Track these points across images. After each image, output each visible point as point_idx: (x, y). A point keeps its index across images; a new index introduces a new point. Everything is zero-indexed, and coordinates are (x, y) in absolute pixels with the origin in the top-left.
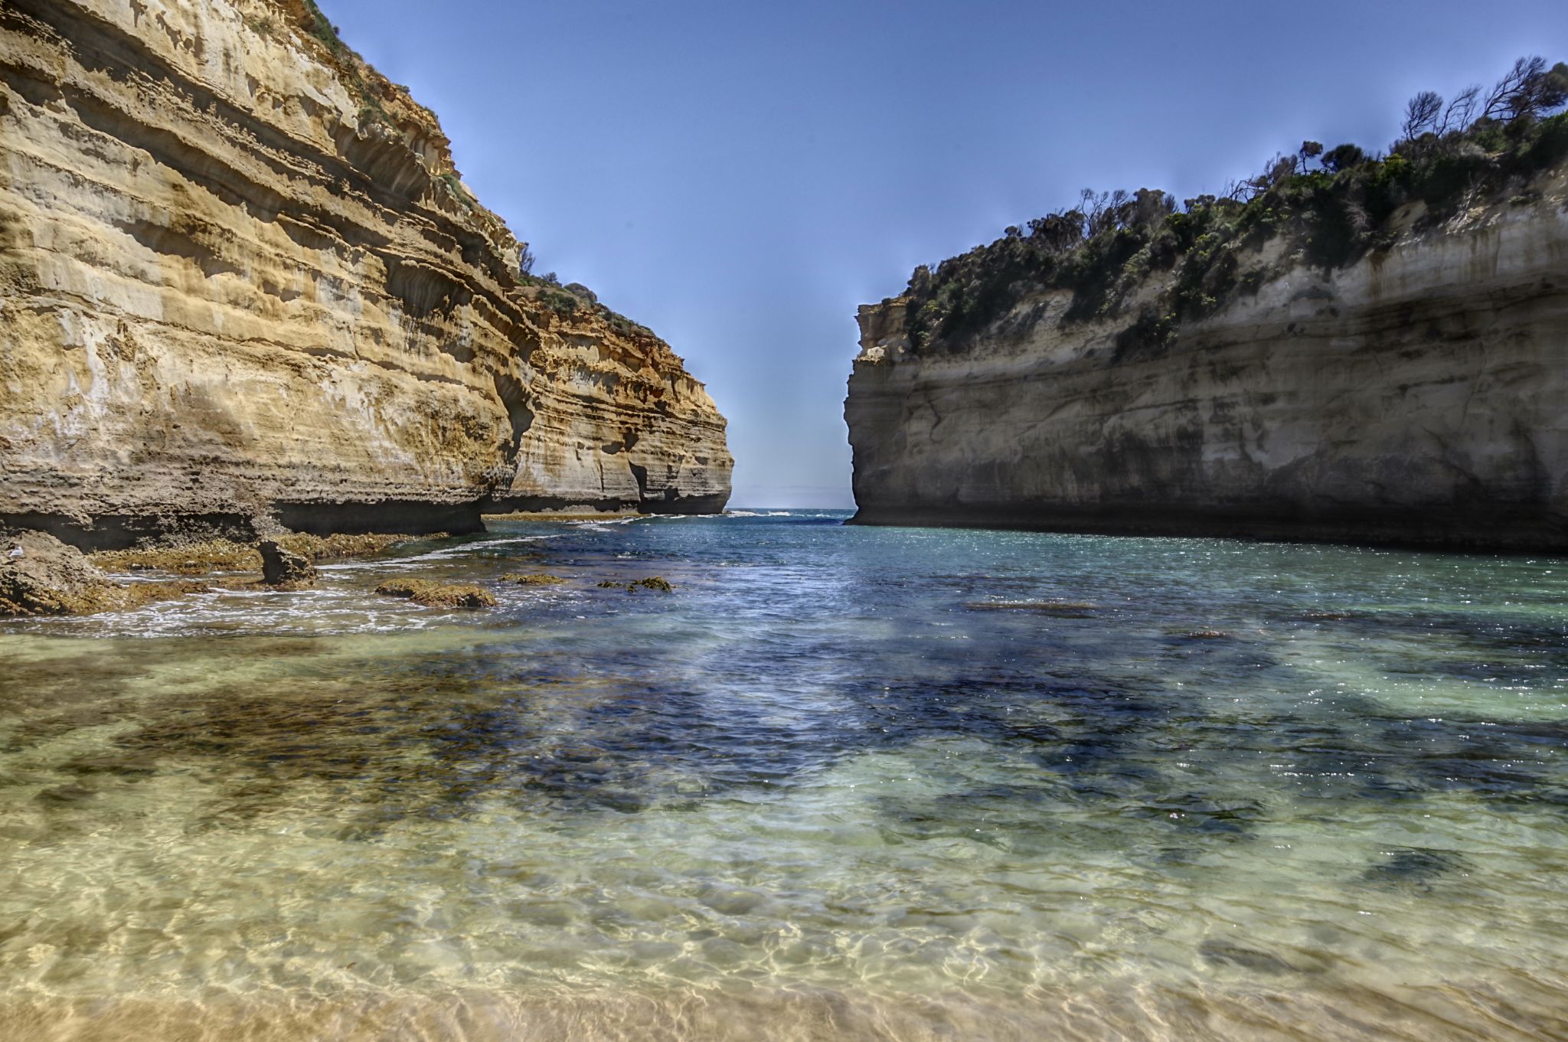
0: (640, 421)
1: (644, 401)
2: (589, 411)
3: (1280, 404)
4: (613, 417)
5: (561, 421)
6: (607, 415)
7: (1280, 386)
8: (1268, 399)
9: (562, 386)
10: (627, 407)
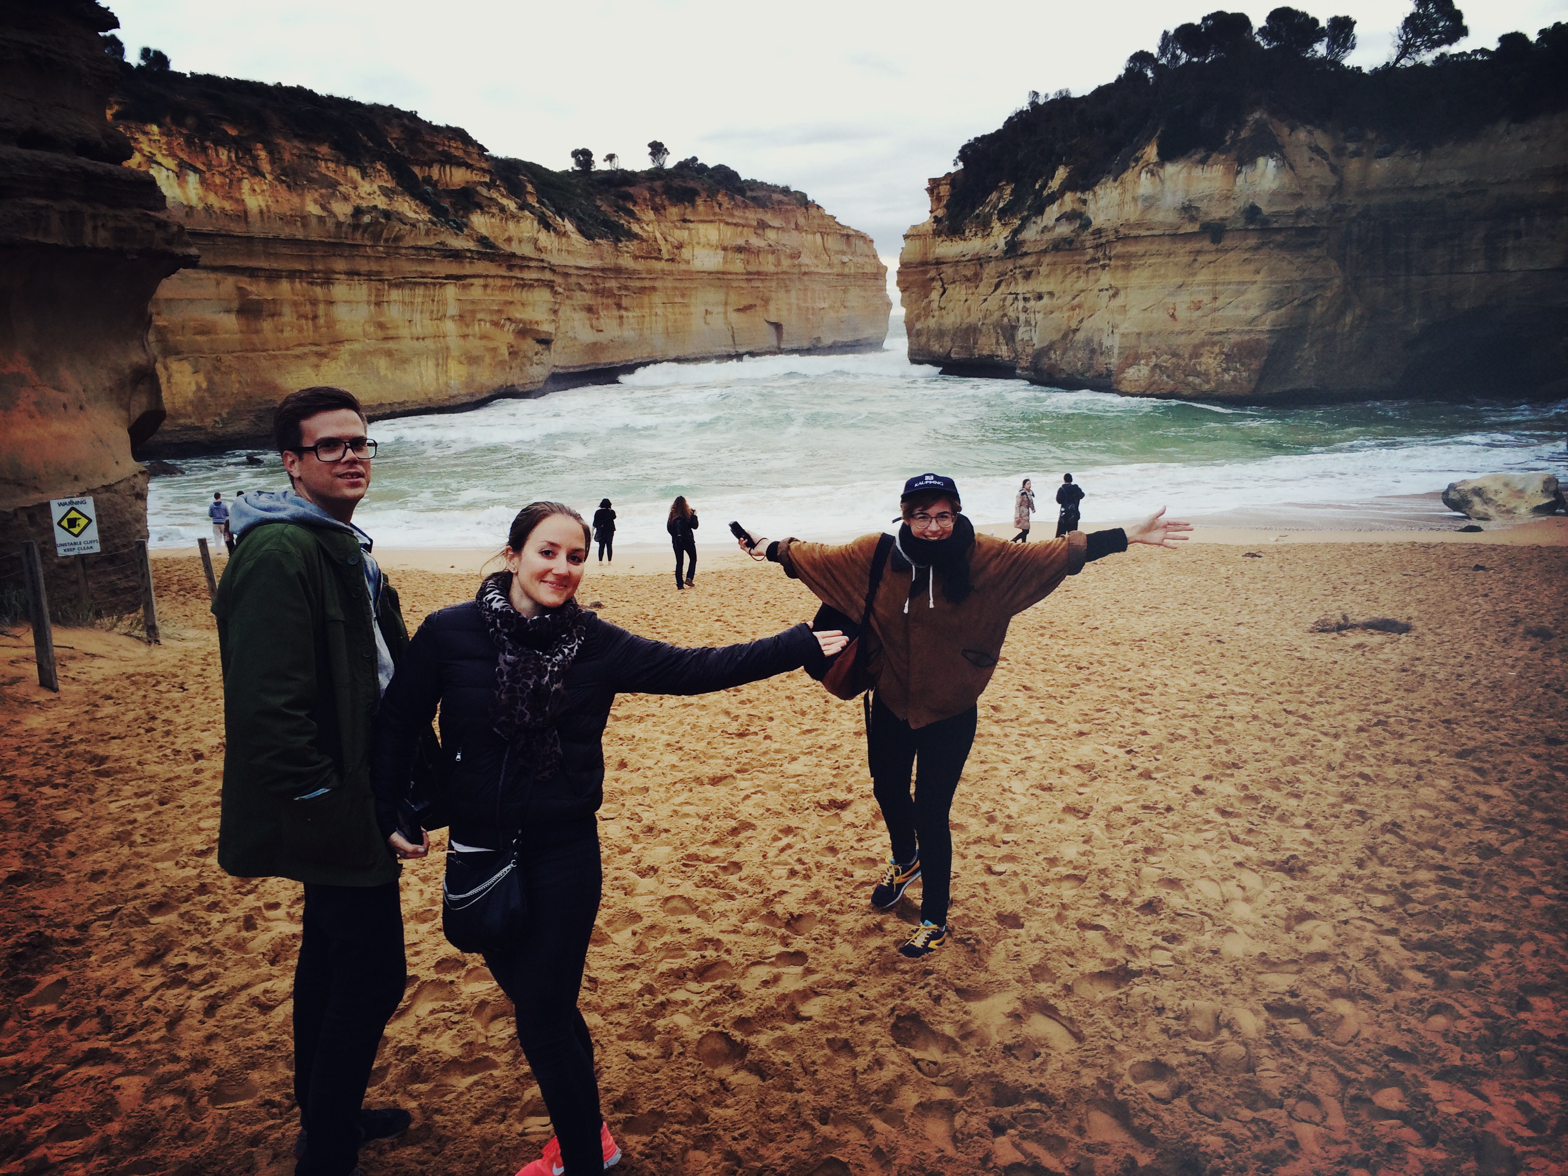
0: (774, 284)
1: (778, 264)
2: (717, 282)
3: (1046, 300)
4: (744, 284)
5: (683, 296)
6: (735, 284)
7: (1044, 288)
8: (1040, 297)
9: (683, 267)
10: (758, 273)
